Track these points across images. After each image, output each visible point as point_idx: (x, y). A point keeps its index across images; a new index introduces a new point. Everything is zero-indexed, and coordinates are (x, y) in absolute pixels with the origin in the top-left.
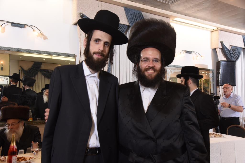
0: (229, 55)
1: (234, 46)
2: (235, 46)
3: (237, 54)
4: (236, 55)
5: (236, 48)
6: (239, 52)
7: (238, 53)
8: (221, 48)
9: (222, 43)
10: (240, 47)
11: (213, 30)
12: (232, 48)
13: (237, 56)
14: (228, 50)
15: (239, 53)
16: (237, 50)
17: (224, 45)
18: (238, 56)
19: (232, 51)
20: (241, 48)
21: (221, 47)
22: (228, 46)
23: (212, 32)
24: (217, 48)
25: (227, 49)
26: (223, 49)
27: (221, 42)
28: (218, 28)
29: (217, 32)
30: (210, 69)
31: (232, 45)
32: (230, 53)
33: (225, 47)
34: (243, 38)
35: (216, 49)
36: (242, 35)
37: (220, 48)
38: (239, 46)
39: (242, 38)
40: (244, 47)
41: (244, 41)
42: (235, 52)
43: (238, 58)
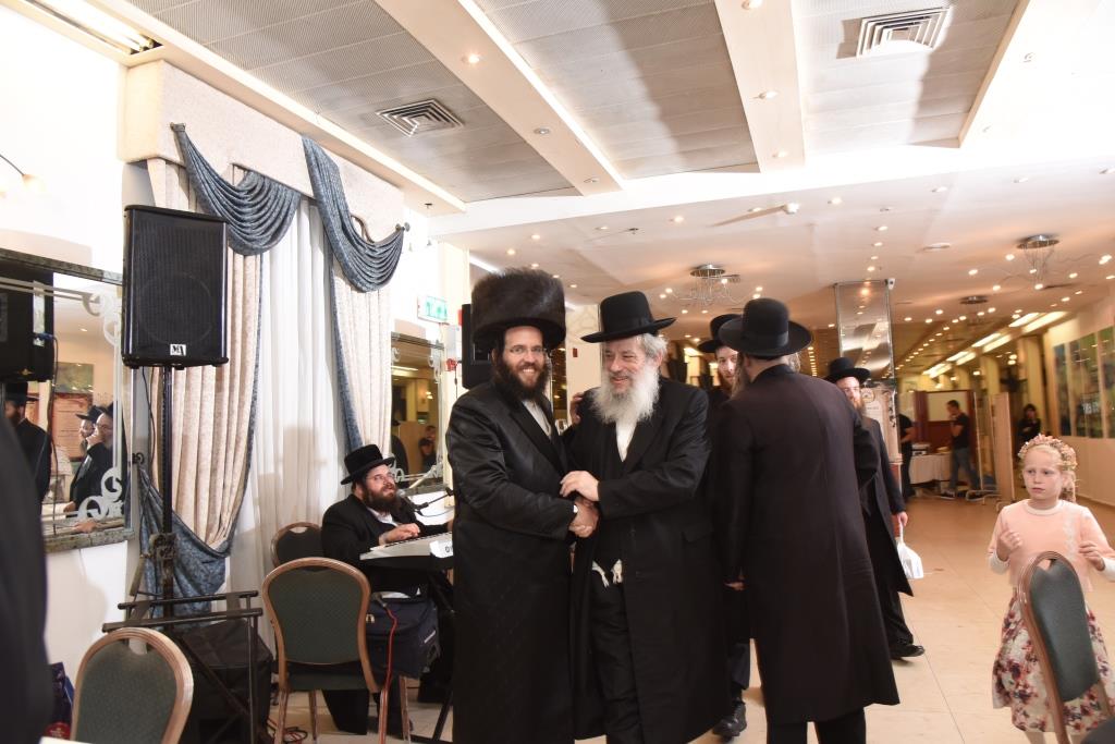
0: (221, 207)
1: (256, 173)
2: (264, 177)
3: (274, 215)
4: (269, 222)
5: (267, 185)
6: (285, 210)
7: (280, 213)
8: (180, 166)
9: (178, 130)
10: (289, 188)
11: (134, 52)
12: (247, 182)
13: (272, 224)
14: (219, 181)
15: (283, 214)
16: (276, 196)
17: (194, 149)
18: (277, 225)
19: (250, 191)
20: (297, 191)
21: (177, 158)
22: (219, 162)
23: (129, 68)
24: (150, 159)
25: (210, 171)
26: (190, 167)
27: (177, 126)
28: (156, 44)
29: (153, 66)
30: (102, 272)
31: (247, 164)
32: (232, 201)
33: (200, 157)
34: (305, 147)
35: (151, 165)
36: (301, 134)
37: (169, 162)
38: (285, 182)
39: (302, 147)
40: (309, 192)
41: (309, 164)
42: (263, 203)
43: (276, 236)
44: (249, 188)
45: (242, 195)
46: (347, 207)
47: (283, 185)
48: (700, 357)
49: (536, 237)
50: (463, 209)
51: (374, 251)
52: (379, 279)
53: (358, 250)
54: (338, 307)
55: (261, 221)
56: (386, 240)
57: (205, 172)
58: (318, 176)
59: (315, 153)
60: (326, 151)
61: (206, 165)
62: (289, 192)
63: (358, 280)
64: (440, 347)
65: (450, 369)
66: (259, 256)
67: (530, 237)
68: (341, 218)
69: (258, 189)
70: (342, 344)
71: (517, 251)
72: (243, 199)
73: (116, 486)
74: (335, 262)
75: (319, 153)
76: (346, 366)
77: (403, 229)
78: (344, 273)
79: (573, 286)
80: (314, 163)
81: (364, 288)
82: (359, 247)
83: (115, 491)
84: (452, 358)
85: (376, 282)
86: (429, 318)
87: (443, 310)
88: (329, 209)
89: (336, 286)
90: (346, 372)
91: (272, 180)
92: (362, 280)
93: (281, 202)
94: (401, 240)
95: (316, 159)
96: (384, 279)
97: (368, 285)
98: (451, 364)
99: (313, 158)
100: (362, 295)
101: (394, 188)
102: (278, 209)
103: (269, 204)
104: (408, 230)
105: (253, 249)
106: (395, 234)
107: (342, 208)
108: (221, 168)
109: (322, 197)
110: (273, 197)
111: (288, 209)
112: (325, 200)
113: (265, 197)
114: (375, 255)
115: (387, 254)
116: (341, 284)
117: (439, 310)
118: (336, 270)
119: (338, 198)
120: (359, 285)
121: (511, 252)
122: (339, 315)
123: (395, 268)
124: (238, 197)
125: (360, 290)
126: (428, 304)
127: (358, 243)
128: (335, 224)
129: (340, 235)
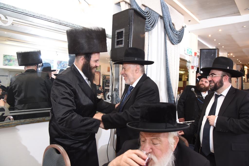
1: (148, 8)
2: (150, 9)
3: (153, 20)
5: (151, 11)
6: (155, 19)
7: (154, 20)
8: (129, 4)
10: (156, 13)
12: (146, 10)
13: (152, 23)
15: (155, 20)
16: (153, 15)
18: (153, 23)
19: (147, 13)
20: (158, 14)
21: (128, 1)
31: (146, 5)
34: (160, 1)
35: (121, 3)
37: (126, 2)
40: (161, 14)
41: (162, 6)
42: (150, 16)
43: (153, 26)
44: (147, 11)
45: (145, 13)
46: (171, 19)
47: (155, 12)
48: (247, 69)
49: (220, 30)
50: (199, 23)
51: (177, 33)
52: (178, 41)
53: (173, 32)
54: (167, 49)
55: (150, 22)
56: (180, 30)
57: (136, 5)
58: (164, 9)
59: (163, 3)
60: (166, 3)
61: (136, 3)
62: (156, 14)
63: (173, 41)
64: (190, 62)
65: (192, 68)
66: (148, 32)
67: (218, 30)
68: (169, 22)
69: (149, 12)
70: (168, 60)
71: (212, 35)
72: (145, 14)
73: (110, 97)
74: (167, 36)
75: (164, 3)
76: (169, 66)
77: (184, 27)
78: (169, 39)
79: (223, 47)
80: (163, 6)
81: (174, 44)
82: (174, 31)
83: (109, 99)
84: (193, 65)
85: (177, 42)
86: (187, 54)
87: (191, 52)
88: (166, 19)
89: (167, 43)
90: (169, 68)
91: (152, 10)
92: (174, 41)
93: (154, 17)
94: (184, 30)
95: (164, 4)
96: (179, 41)
97: (176, 43)
98: (193, 67)
99: (163, 4)
100: (173, 45)
101: (182, 15)
102: (153, 19)
103: (151, 17)
104: (186, 27)
105: (147, 29)
106: (182, 28)
107: (170, 19)
108: (140, 5)
109: (165, 16)
110: (152, 15)
111: (156, 19)
112: (165, 17)
113: (150, 15)
114: (177, 34)
115: (180, 34)
116: (168, 42)
117: (190, 52)
118: (167, 38)
119: (169, 16)
120: (173, 43)
121: (210, 36)
122: (167, 51)
123: (182, 38)
124: (144, 14)
125: (173, 44)
126: (188, 50)
127: (173, 30)
128: (168, 24)
129: (169, 28)
